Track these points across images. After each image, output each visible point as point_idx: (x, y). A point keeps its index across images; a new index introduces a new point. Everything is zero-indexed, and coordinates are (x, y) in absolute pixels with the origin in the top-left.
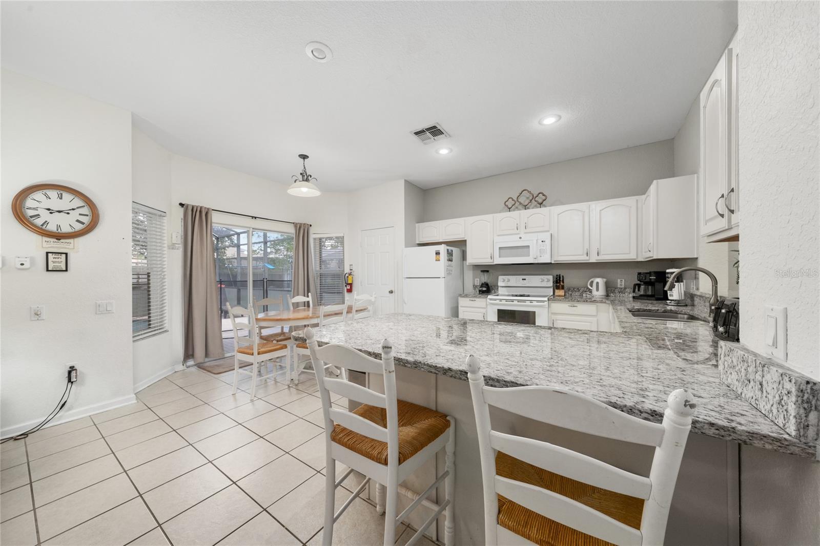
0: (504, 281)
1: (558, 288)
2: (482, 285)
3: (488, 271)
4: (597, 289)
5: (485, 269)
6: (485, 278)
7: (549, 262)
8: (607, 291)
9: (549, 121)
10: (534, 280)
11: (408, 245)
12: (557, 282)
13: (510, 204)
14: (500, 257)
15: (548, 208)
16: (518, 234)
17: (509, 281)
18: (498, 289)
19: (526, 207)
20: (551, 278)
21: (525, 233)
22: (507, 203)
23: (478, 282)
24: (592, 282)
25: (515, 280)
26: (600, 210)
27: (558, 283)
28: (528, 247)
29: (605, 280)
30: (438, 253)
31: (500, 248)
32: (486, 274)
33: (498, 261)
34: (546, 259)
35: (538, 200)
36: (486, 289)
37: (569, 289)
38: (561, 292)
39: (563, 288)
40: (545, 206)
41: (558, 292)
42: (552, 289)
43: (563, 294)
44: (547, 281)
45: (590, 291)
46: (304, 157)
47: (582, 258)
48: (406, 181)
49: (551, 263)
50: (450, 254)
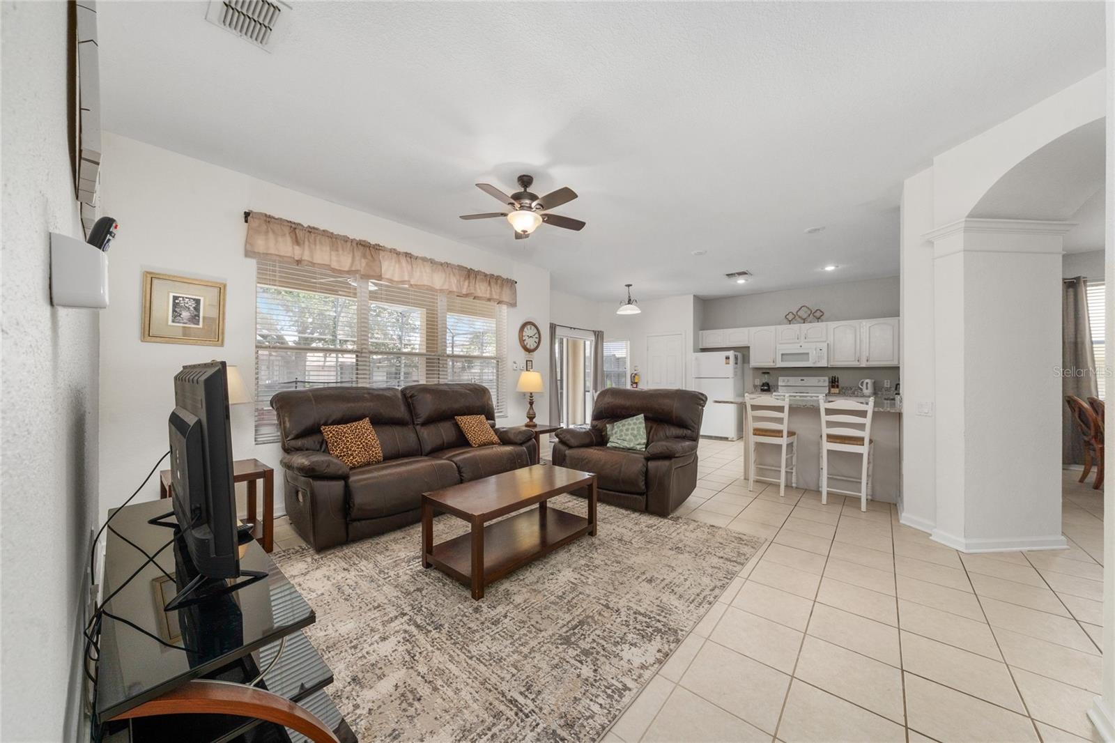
0: (784, 381)
1: (833, 387)
2: (763, 385)
3: (768, 373)
4: (867, 389)
5: (766, 371)
6: (766, 379)
7: (826, 366)
8: (875, 389)
9: (830, 268)
10: (812, 381)
11: (695, 351)
12: (832, 382)
13: (790, 317)
14: (782, 361)
15: (824, 323)
16: (799, 343)
17: (788, 381)
18: (778, 388)
19: (804, 321)
20: (827, 379)
21: (805, 342)
22: (788, 317)
23: (758, 382)
24: (863, 382)
25: (794, 381)
26: (870, 327)
27: (834, 383)
28: (808, 354)
29: (873, 381)
30: (727, 358)
31: (782, 355)
32: (766, 376)
33: (780, 364)
34: (823, 364)
35: (817, 316)
36: (767, 388)
37: (843, 388)
38: (836, 390)
39: (838, 387)
40: (822, 321)
41: (833, 390)
42: (828, 388)
43: (838, 392)
44: (825, 381)
45: (861, 390)
46: (629, 286)
47: (856, 364)
48: (694, 296)
49: (827, 367)
50: (736, 358)
